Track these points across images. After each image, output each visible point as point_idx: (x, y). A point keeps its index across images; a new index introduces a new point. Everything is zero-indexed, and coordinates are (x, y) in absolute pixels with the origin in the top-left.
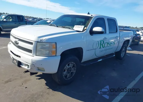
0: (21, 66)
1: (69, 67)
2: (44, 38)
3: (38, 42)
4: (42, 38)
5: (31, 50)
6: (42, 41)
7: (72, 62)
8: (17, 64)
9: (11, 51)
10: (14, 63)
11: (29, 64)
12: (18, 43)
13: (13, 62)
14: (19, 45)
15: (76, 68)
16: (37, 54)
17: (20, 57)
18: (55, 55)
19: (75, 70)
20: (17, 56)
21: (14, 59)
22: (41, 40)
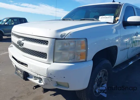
0: (29, 79)
1: (100, 77)
2: (67, 32)
3: (56, 39)
4: (63, 33)
5: (45, 54)
6: (63, 38)
7: (104, 70)
8: (22, 76)
9: (13, 57)
10: (18, 74)
11: (41, 77)
12: (23, 44)
13: (16, 73)
14: (25, 46)
15: (107, 77)
16: (55, 60)
17: (26, 65)
18: (84, 60)
19: (106, 80)
20: (22, 63)
21: (17, 69)
22: (62, 36)
